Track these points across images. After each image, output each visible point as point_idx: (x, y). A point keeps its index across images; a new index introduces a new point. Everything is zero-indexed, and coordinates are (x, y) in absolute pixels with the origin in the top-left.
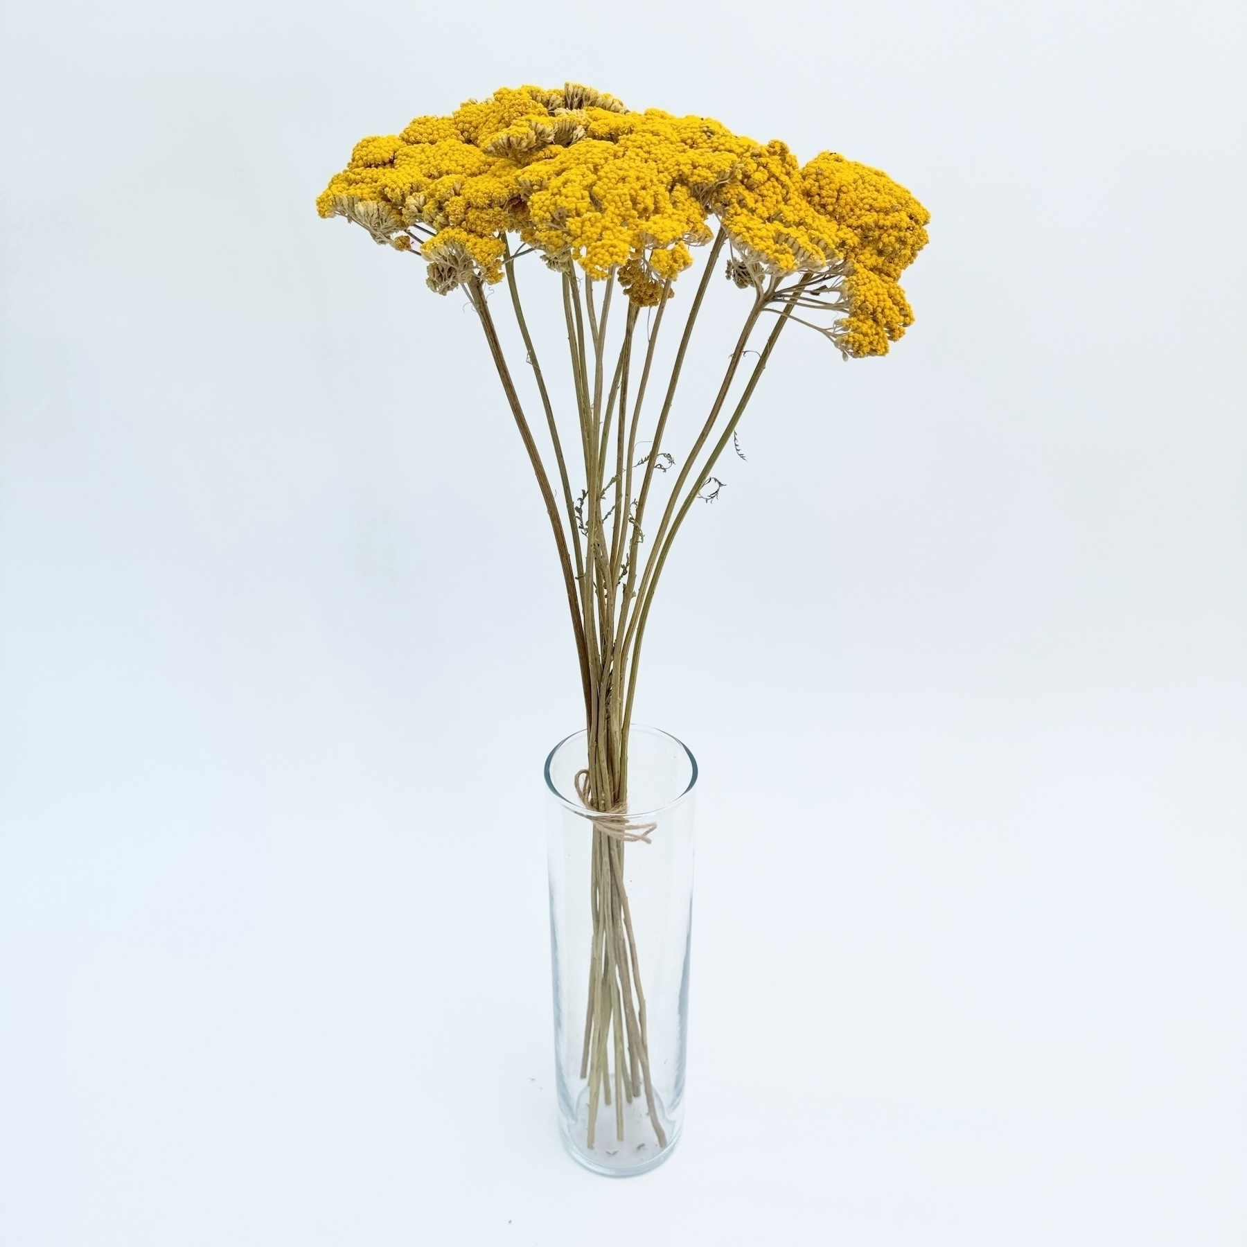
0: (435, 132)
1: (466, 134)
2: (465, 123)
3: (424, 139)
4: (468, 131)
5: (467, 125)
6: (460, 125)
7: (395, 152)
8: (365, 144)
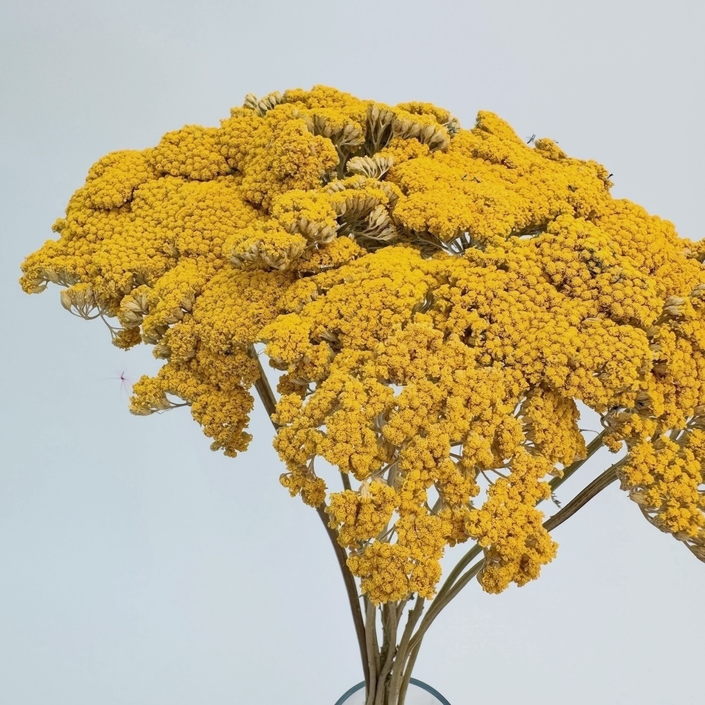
0: (189, 161)
1: (231, 162)
2: (230, 147)
3: (174, 171)
4: (234, 158)
5: (233, 151)
6: (224, 150)
7: (134, 189)
8: (99, 169)
